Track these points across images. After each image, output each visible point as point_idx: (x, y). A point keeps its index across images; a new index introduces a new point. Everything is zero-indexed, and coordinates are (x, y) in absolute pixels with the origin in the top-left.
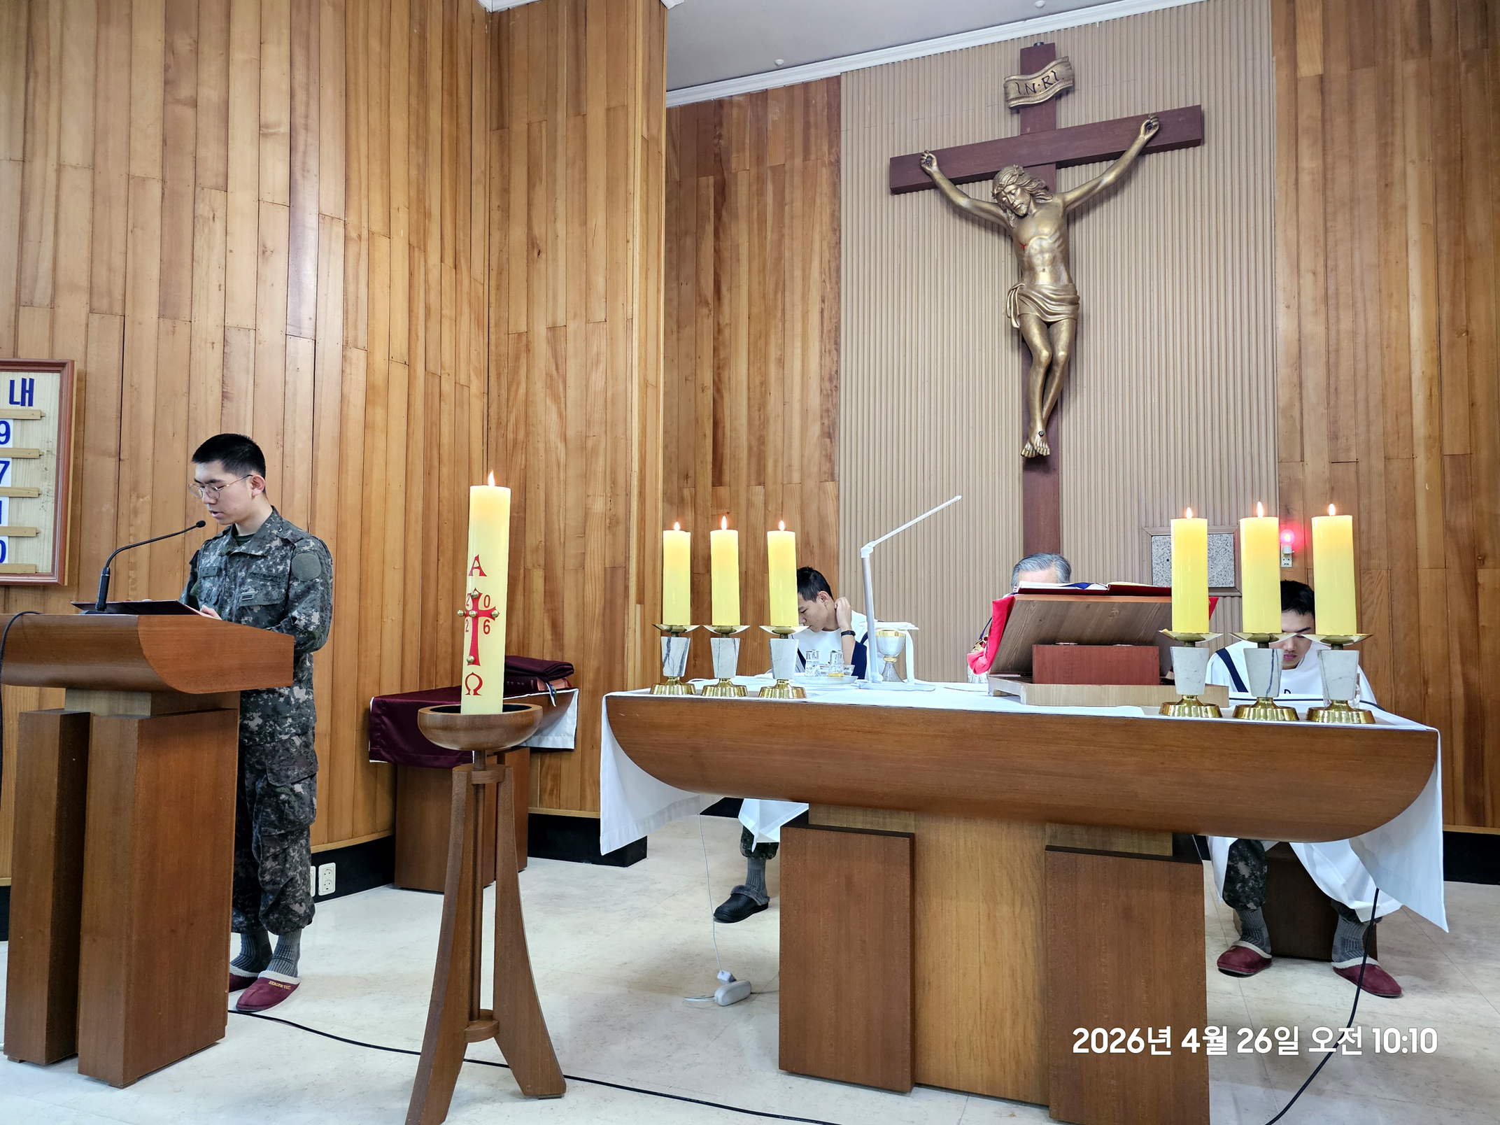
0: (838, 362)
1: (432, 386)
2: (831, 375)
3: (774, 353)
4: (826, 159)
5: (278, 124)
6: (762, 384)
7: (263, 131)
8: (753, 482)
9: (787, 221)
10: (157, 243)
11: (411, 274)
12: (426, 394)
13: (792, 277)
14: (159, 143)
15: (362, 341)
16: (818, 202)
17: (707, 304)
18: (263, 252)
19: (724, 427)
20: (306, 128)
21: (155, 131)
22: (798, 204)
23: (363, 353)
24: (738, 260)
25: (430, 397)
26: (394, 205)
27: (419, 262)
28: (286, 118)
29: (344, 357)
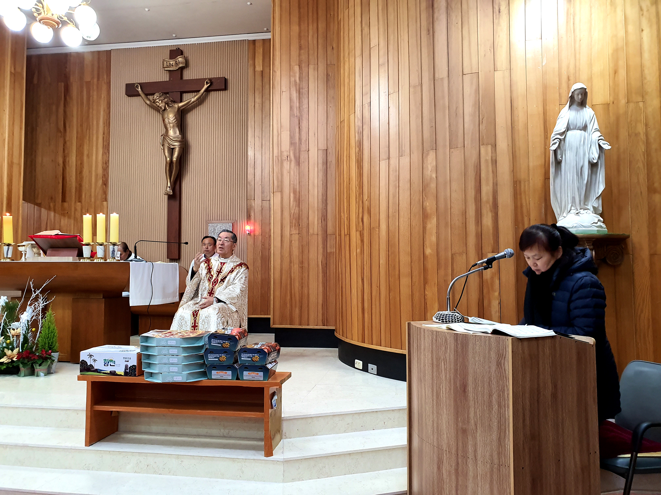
0: (109, 157)
2: (106, 161)
3: (86, 153)
4: (106, 81)
6: (81, 164)
8: (77, 202)
9: (91, 103)
13: (93, 124)
16: (102, 97)
17: (61, 132)
19: (66, 179)
22: (95, 97)
24: (73, 116)
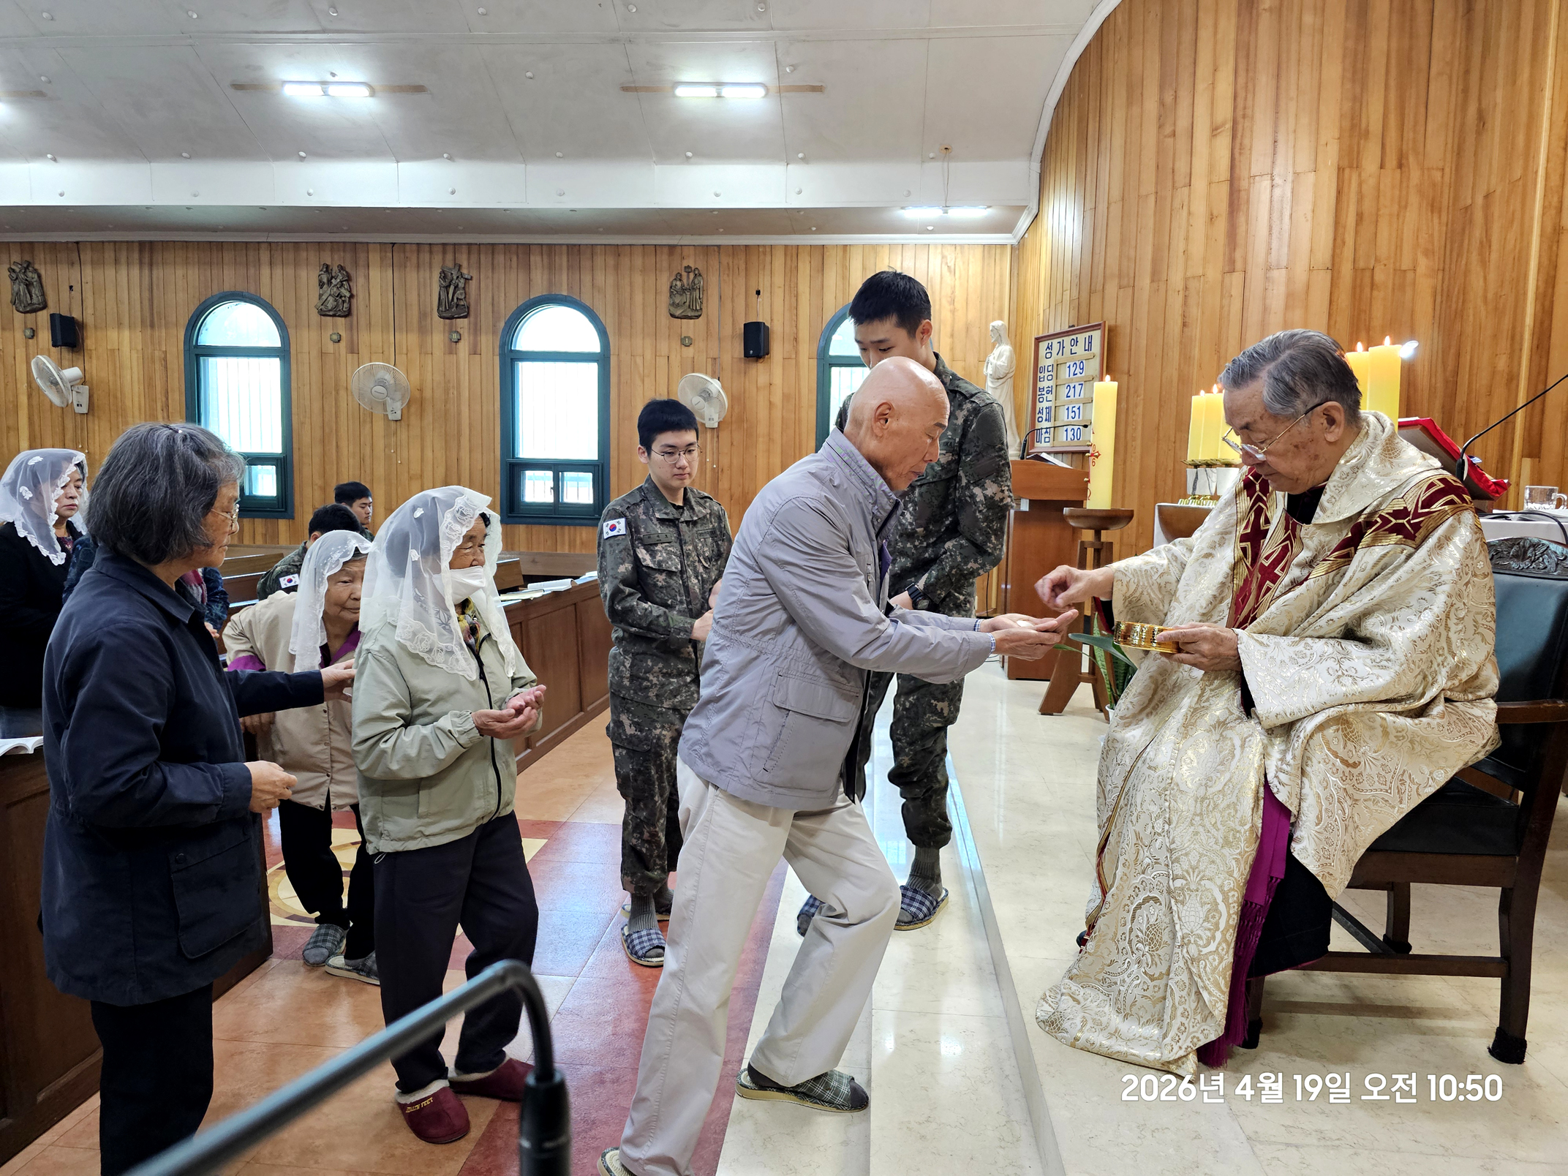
1: (1362, 280)
5: (1223, 124)
7: (1215, 131)
10: (1151, 235)
11: (1339, 192)
12: (1354, 288)
14: (1153, 168)
15: (1284, 263)
18: (1212, 218)
20: (1244, 116)
21: (1152, 164)
23: (1284, 271)
25: (1358, 290)
26: (1322, 141)
27: (1350, 180)
28: (1229, 115)
29: (1267, 279)
